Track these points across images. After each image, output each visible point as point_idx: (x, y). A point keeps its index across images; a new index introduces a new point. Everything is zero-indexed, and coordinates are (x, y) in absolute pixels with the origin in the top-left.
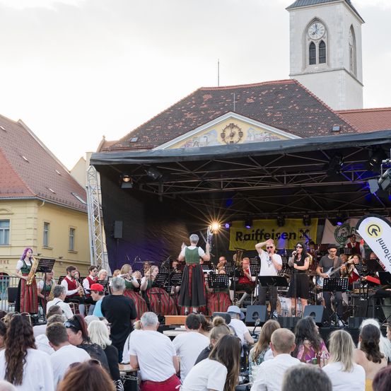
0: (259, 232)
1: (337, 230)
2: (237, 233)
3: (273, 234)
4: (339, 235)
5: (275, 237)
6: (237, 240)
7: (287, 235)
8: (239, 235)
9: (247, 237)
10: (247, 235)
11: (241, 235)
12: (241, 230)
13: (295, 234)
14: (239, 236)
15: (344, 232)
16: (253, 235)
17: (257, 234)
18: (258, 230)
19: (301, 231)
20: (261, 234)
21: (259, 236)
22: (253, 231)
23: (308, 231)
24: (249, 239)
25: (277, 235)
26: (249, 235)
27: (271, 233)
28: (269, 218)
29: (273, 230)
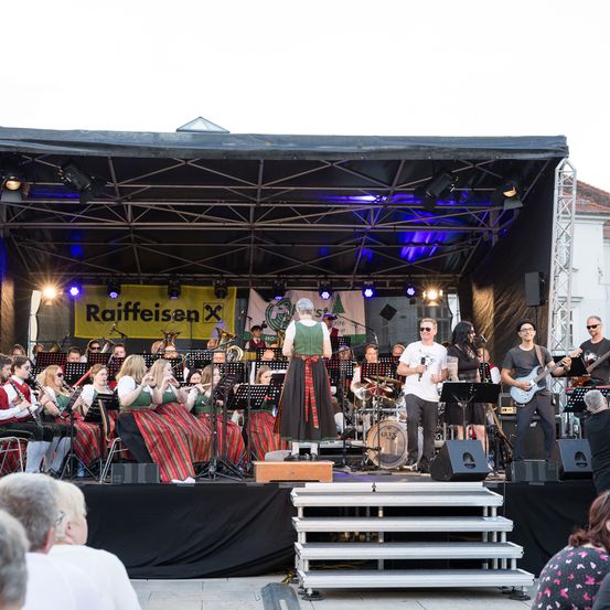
0: (131, 307)
1: (269, 310)
2: (89, 307)
3: (157, 312)
4: (273, 315)
5: (161, 317)
6: (89, 319)
7: (183, 313)
8: (93, 310)
9: (108, 315)
10: (108, 311)
11: (97, 311)
12: (96, 301)
13: (196, 313)
14: (92, 312)
15: (281, 312)
16: (120, 312)
17: (127, 311)
18: (130, 303)
19: (208, 307)
20: (135, 311)
21: (131, 315)
22: (120, 305)
23: (219, 308)
24: (112, 319)
25: (164, 313)
26: (112, 312)
27: (153, 309)
28: (145, 283)
29: (157, 305)
